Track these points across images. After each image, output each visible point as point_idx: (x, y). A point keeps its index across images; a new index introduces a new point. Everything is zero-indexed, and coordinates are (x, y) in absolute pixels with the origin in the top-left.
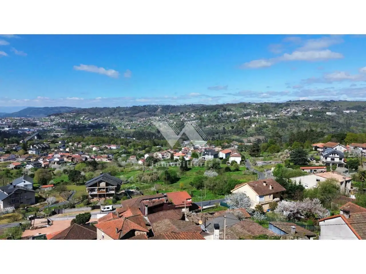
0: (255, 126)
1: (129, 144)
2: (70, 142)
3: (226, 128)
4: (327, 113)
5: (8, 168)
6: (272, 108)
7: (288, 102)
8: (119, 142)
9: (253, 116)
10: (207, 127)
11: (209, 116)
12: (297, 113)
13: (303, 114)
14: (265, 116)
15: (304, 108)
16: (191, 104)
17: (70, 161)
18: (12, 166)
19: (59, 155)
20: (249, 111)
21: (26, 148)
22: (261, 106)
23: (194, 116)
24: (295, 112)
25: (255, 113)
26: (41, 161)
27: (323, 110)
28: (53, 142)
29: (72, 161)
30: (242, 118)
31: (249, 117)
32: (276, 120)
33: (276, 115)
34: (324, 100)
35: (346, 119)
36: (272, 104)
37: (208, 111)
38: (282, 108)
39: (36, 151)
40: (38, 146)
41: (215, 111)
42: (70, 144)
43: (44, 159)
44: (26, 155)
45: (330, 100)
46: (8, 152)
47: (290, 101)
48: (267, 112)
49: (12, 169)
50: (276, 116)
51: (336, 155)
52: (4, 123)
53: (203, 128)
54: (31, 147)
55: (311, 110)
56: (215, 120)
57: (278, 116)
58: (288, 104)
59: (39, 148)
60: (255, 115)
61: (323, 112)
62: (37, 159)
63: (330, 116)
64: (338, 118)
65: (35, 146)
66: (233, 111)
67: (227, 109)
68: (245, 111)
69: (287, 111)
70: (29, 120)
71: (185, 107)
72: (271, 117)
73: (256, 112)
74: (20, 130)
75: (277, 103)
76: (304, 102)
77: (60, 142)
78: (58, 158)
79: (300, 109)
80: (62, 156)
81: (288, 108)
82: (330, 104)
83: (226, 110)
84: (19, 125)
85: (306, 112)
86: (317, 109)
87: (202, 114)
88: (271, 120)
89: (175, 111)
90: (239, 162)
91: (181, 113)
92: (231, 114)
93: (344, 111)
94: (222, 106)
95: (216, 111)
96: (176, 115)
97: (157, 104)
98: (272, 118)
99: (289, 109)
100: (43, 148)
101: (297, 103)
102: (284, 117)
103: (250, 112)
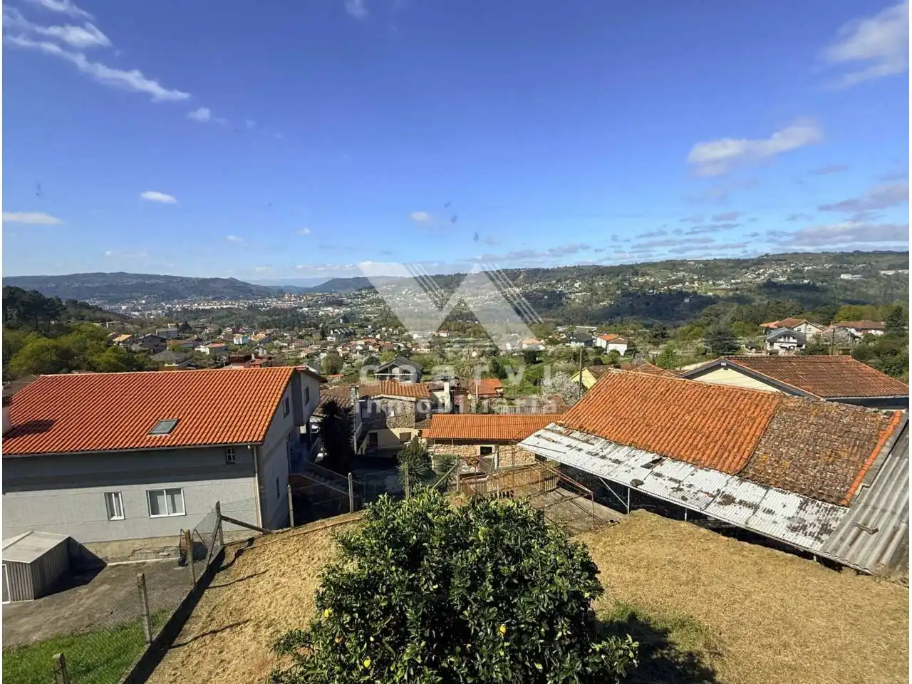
0: (690, 301)
1: (467, 330)
2: (384, 326)
3: (634, 305)
4: (843, 276)
5: (299, 357)
6: (727, 268)
7: (762, 256)
8: (453, 327)
9: (687, 284)
10: (601, 303)
11: (606, 286)
12: (778, 276)
13: (788, 279)
14: (711, 283)
15: (793, 266)
16: (577, 265)
17: (377, 350)
18: (303, 355)
19: (362, 342)
20: (681, 274)
21: (324, 335)
22: (706, 265)
23: (580, 286)
24: (773, 275)
25: (692, 278)
26: (339, 349)
27: (835, 270)
28: (361, 326)
29: (380, 350)
30: (666, 288)
31: (680, 285)
32: (732, 290)
33: (733, 281)
34: (841, 251)
35: (885, 286)
36: (728, 261)
37: (604, 277)
38: (748, 269)
39: (336, 336)
40: (340, 331)
41: (618, 275)
42: (384, 329)
43: (343, 347)
44: (324, 341)
45: (852, 251)
46: (301, 337)
47: (767, 255)
48: (716, 277)
49: (304, 358)
50: (734, 284)
51: (791, 338)
52: (302, 301)
53: (594, 305)
54: (332, 333)
55: (807, 270)
56: (617, 292)
57: (738, 283)
58: (761, 261)
59: (342, 333)
60: (692, 281)
61: (833, 274)
62: (336, 347)
63: (848, 281)
64: (865, 285)
65: (336, 330)
66: (651, 275)
67: (640, 272)
68: (674, 275)
69: (757, 273)
70: (334, 296)
71: (566, 271)
72: (723, 284)
73: (696, 277)
74: (322, 311)
75: (739, 259)
76: (795, 256)
77: (370, 327)
78: (361, 345)
79: (785, 269)
80: (366, 343)
81: (759, 269)
82: (852, 259)
83: (637, 275)
84: (321, 304)
85: (798, 275)
86: (822, 269)
87: (594, 282)
88: (722, 289)
89: (549, 277)
90: (624, 352)
91: (558, 281)
92: (646, 281)
93: (882, 272)
94: (631, 267)
95: (620, 277)
96: (549, 285)
97: (518, 268)
98: (724, 286)
99: (762, 271)
100: (346, 333)
101: (778, 259)
102: (749, 284)
103: (683, 276)
